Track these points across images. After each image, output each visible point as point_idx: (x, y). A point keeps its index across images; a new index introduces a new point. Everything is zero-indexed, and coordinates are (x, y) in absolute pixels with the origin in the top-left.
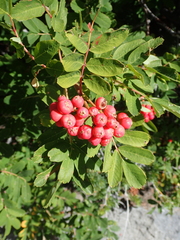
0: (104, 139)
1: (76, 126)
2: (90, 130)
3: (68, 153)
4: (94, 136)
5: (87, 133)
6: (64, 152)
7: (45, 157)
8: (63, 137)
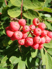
0: (40, 44)
1: (23, 38)
2: (32, 40)
3: (20, 58)
4: (35, 43)
5: (31, 42)
6: (18, 57)
7: (8, 62)
8: (17, 50)
